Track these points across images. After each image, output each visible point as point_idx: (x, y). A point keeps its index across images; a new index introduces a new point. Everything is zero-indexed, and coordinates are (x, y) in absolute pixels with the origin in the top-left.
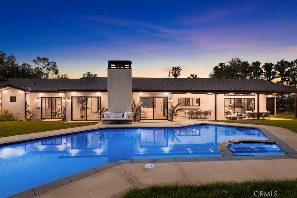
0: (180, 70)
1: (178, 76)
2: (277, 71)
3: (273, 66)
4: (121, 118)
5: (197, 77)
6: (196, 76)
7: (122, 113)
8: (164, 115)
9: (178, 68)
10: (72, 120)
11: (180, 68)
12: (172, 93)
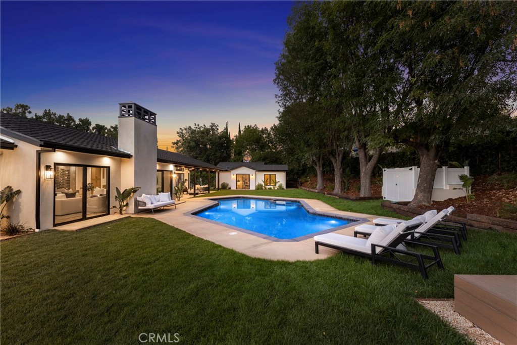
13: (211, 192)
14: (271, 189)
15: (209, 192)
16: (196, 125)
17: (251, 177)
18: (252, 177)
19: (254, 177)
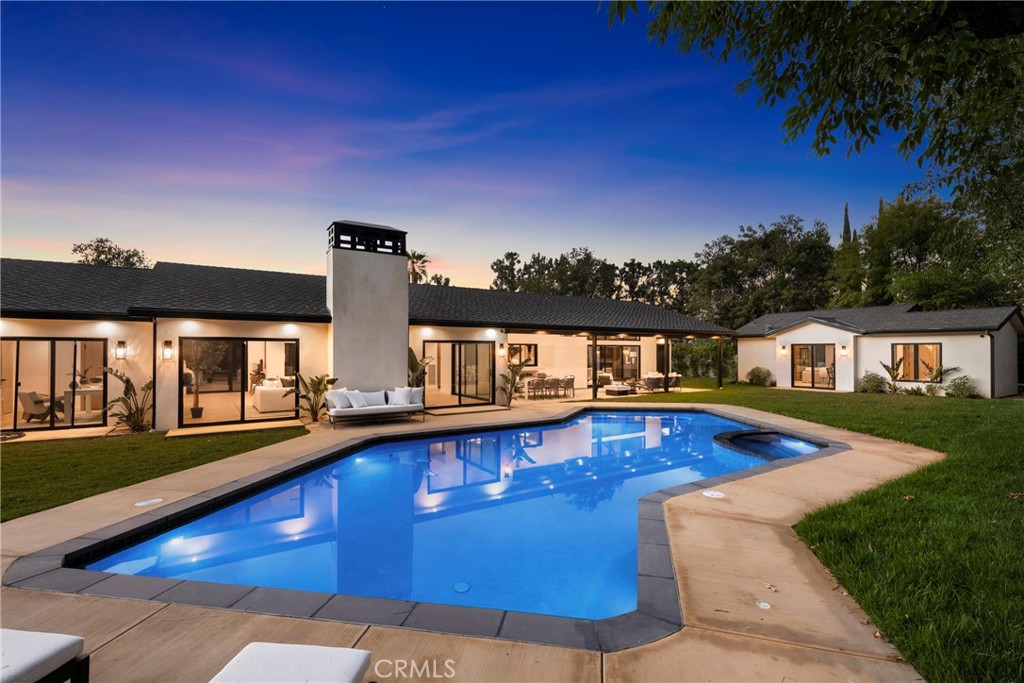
0: (425, 261)
1: (421, 278)
2: (623, 284)
3: (617, 272)
4: (383, 407)
5: (451, 284)
6: (447, 280)
7: (383, 392)
8: (453, 393)
9: (420, 257)
10: (181, 425)
11: (425, 258)
12: (507, 332)
13: (670, 389)
14: (917, 393)
15: (667, 390)
16: (742, 230)
17: (839, 352)
18: (843, 355)
19: (849, 352)
